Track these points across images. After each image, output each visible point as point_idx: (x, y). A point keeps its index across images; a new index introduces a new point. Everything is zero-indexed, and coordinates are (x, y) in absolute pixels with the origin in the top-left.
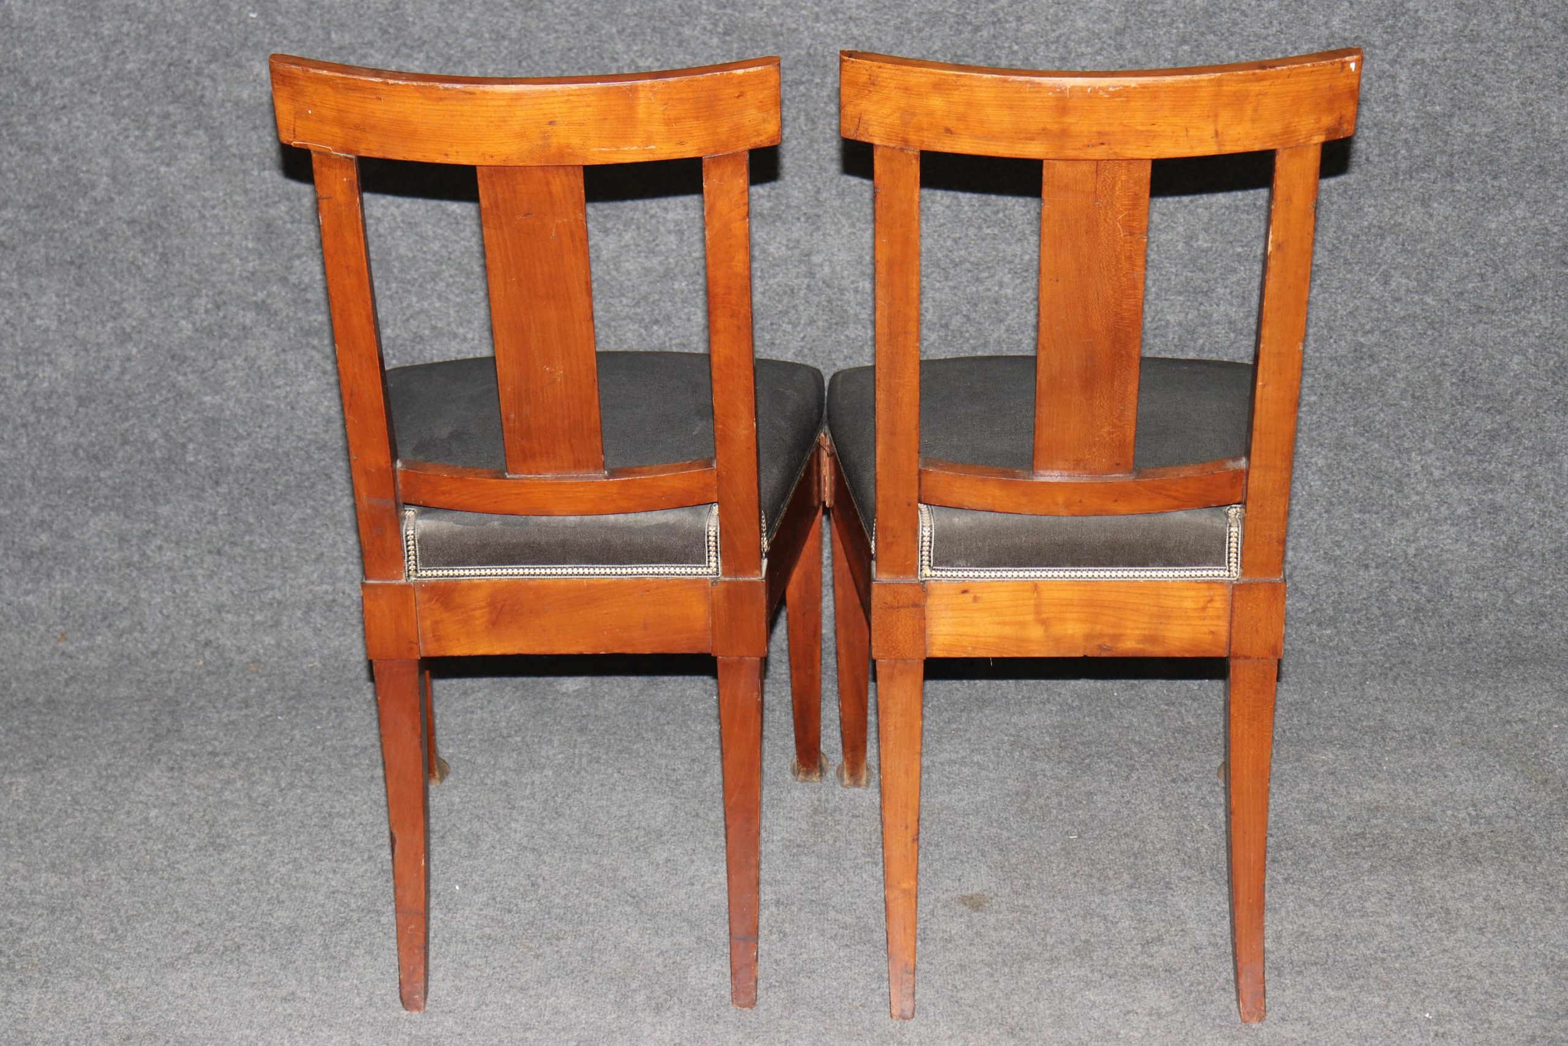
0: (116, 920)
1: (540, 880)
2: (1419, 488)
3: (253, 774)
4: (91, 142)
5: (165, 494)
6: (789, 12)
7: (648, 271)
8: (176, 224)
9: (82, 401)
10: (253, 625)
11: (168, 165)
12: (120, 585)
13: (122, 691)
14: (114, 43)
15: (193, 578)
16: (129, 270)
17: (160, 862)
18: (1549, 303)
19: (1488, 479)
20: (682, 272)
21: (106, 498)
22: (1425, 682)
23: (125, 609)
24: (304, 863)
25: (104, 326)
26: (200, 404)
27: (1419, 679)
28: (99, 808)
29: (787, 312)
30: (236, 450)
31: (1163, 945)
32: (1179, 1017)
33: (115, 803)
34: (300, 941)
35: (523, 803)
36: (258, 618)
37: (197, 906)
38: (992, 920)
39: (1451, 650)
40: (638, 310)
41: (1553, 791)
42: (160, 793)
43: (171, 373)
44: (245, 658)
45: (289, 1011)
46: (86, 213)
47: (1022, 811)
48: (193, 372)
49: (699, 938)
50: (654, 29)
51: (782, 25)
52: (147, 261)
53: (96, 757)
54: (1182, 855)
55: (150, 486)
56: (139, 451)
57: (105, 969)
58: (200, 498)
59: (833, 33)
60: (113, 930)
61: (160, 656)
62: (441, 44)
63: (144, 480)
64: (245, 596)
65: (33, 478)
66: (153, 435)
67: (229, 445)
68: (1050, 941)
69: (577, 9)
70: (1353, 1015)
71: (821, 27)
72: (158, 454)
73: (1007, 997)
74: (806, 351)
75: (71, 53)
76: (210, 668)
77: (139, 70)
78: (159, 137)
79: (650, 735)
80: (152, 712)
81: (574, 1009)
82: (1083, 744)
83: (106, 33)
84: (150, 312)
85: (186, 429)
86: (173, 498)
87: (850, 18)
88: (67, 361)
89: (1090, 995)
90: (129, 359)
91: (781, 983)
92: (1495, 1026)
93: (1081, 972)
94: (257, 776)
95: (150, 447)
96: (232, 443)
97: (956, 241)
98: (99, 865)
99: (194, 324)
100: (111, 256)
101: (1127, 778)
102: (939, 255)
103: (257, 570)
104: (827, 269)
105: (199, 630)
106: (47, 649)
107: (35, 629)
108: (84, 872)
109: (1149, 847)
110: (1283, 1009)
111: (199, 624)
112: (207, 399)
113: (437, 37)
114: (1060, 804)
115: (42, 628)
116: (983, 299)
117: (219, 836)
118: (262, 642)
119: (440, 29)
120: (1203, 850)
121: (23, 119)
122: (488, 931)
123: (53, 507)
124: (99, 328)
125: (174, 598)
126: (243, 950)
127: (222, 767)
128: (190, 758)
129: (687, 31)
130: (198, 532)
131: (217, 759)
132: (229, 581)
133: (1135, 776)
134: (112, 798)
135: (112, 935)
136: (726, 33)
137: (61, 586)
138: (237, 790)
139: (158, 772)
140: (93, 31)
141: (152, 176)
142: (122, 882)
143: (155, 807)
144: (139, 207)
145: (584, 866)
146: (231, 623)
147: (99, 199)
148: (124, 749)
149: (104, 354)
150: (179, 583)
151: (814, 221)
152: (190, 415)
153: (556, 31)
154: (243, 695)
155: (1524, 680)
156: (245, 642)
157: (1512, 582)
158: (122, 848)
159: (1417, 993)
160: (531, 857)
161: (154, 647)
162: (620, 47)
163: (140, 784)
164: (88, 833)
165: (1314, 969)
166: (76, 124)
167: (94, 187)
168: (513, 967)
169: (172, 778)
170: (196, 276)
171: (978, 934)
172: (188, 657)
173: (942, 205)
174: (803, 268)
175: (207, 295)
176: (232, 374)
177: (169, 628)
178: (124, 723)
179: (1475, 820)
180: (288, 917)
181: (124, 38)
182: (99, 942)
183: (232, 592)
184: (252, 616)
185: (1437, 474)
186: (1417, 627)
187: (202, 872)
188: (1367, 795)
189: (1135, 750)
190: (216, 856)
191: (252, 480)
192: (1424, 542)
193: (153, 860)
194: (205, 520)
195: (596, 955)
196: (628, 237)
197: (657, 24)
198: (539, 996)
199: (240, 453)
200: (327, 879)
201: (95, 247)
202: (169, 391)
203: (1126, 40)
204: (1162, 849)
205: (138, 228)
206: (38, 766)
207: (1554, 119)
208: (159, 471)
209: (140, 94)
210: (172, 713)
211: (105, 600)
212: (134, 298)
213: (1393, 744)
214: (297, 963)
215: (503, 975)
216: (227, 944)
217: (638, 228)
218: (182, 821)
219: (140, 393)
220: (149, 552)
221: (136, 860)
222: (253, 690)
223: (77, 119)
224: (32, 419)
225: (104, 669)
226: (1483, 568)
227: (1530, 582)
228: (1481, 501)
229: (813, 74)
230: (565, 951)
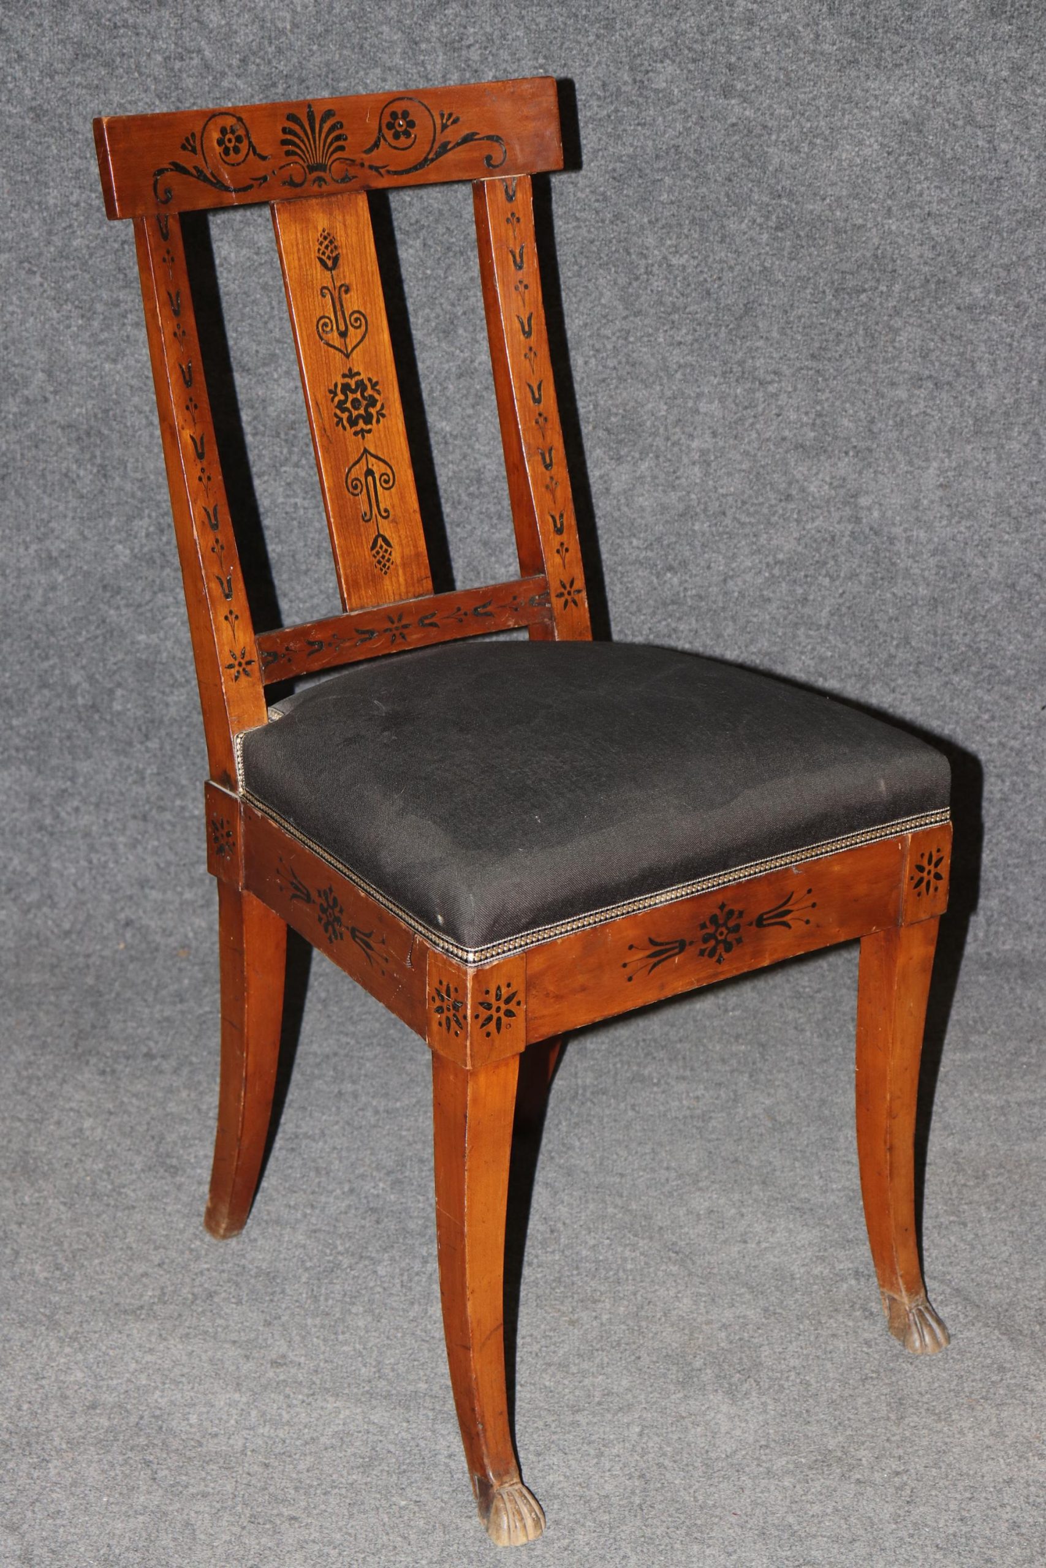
0: (60, 1254)
1: (560, 1225)
3: (199, 1083)
4: (26, 330)
5: (86, 748)
6: (855, 204)
7: (664, 508)
8: (120, 432)
10: (181, 904)
11: (115, 361)
12: (29, 852)
13: (34, 976)
14: (60, 214)
15: (113, 847)
16: (62, 485)
17: (104, 1186)
20: (705, 510)
21: (17, 750)
23: (33, 880)
24: (274, 1194)
25: (27, 548)
26: (133, 643)
28: (23, 1116)
29: (825, 563)
30: (170, 699)
33: (42, 1110)
34: (283, 1292)
36: (188, 896)
37: (155, 1242)
40: (650, 554)
42: (93, 1099)
43: (101, 606)
44: (172, 941)
45: (282, 1377)
46: (14, 414)
48: (127, 606)
49: (766, 1310)
50: (693, 221)
51: (846, 220)
52: (82, 473)
53: (12, 1053)
55: (69, 737)
56: (59, 696)
57: (53, 1314)
58: (126, 754)
59: (907, 231)
60: (58, 1267)
61: (74, 936)
62: (441, 230)
63: (62, 730)
64: (172, 869)
66: (76, 677)
67: (163, 693)
69: (603, 194)
71: (893, 225)
72: (80, 701)
74: (844, 610)
75: (10, 224)
76: (133, 953)
77: (88, 247)
78: (107, 327)
79: (662, 1054)
80: (71, 1002)
83: (51, 202)
84: (82, 534)
85: (115, 672)
86: (95, 753)
87: (929, 214)
90: (53, 588)
91: (877, 1372)
94: (205, 1085)
95: (72, 692)
96: (167, 690)
97: (1032, 485)
98: (33, 1185)
99: (132, 550)
100: (41, 466)
102: (1012, 502)
103: (187, 841)
104: (876, 514)
105: (118, 907)
108: (15, 1193)
111: (117, 901)
112: (142, 637)
113: (437, 221)
117: (168, 1155)
118: (191, 925)
119: (440, 212)
124: (22, 550)
125: (91, 869)
126: (216, 1299)
127: (161, 1072)
128: (123, 1060)
129: (732, 225)
130: (122, 794)
131: (155, 1063)
132: (155, 852)
134: (37, 1105)
135: (58, 1273)
136: (777, 229)
138: (183, 1102)
139: (87, 1075)
140: (37, 199)
141: (95, 373)
142: (62, 1208)
143: (89, 1115)
144: (78, 410)
146: (155, 901)
147: (31, 397)
148: (44, 1045)
149: (25, 580)
150: (97, 852)
151: (865, 456)
152: (120, 656)
153: (577, 219)
154: (176, 986)
156: (171, 924)
158: (57, 1166)
161: (67, 926)
162: (651, 241)
163: (68, 1088)
164: (14, 1146)
166: (10, 308)
167: (26, 383)
168: (545, 1337)
169: (104, 1082)
170: (139, 494)
172: (106, 938)
173: (1019, 442)
174: (848, 511)
175: (150, 516)
176: (173, 609)
177: (84, 903)
178: (41, 1014)
180: (264, 1260)
181: (73, 208)
182: (42, 1281)
183: (158, 865)
184: (181, 894)
187: (153, 1198)
190: (169, 1179)
191: (188, 735)
193: (94, 1183)
194: (130, 780)
195: (644, 1324)
196: (644, 466)
197: (697, 215)
198: (584, 1373)
199: (176, 703)
200: (305, 1215)
201: (22, 455)
202: (98, 627)
205: (74, 435)
208: (80, 720)
209: (87, 276)
210: (95, 1005)
211: (10, 868)
212: (65, 516)
214: (284, 1319)
216: (196, 1290)
217: (657, 457)
218: (123, 1133)
219: (63, 629)
220: (63, 814)
221: (74, 1181)
222: (186, 982)
223: (11, 303)
225: (9, 949)
229: (878, 281)
230: (605, 1317)
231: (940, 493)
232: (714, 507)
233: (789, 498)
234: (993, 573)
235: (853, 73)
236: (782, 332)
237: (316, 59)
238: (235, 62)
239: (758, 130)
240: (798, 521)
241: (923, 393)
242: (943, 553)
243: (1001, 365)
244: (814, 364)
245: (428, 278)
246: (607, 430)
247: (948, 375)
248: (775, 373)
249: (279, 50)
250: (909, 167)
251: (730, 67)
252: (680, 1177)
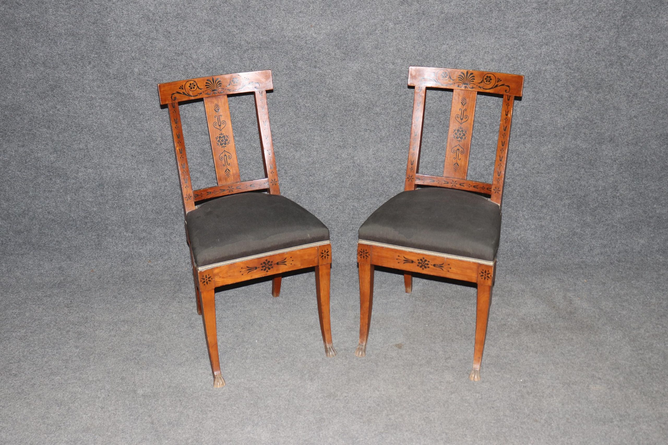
0: (165, 349)
1: (279, 339)
2: (522, 221)
4: (156, 128)
6: (348, 91)
7: (308, 162)
9: (154, 197)
12: (165, 247)
13: (166, 277)
17: (177, 332)
18: (557, 171)
19: (540, 218)
21: (161, 223)
22: (522, 276)
23: (166, 254)
25: (159, 177)
27: (521, 275)
28: (160, 314)
29: (347, 173)
31: (451, 359)
32: (455, 383)
33: (164, 313)
35: (274, 315)
37: (187, 346)
38: (404, 352)
39: (529, 266)
41: (556, 310)
42: (176, 309)
46: (154, 147)
47: (413, 317)
49: (323, 359)
50: (310, 96)
51: (346, 95)
53: (159, 298)
54: (456, 331)
57: (163, 364)
59: (360, 97)
60: (165, 353)
61: (176, 267)
65: (141, 218)
68: (420, 358)
70: (502, 381)
71: (357, 95)
72: (174, 212)
73: (408, 376)
74: (352, 183)
76: (189, 271)
79: (310, 293)
80: (174, 284)
81: (289, 380)
82: (429, 296)
88: (150, 187)
89: (431, 376)
90: (166, 186)
92: (539, 383)
93: (429, 369)
98: (161, 332)
101: (441, 307)
104: (358, 161)
106: (146, 264)
107: (142, 259)
108: (156, 334)
109: (447, 329)
110: (483, 379)
114: (423, 315)
115: (144, 259)
116: (402, 169)
117: (192, 323)
120: (462, 329)
121: (138, 123)
122: (265, 355)
123: (147, 226)
129: (319, 96)
133: (443, 306)
134: (163, 311)
137: (149, 247)
139: (175, 303)
142: (167, 338)
143: (175, 314)
145: (291, 335)
148: (166, 296)
149: (160, 185)
151: (355, 148)
155: (549, 275)
157: (546, 246)
158: (166, 327)
159: (518, 374)
160: (277, 332)
161: (174, 264)
162: (300, 101)
163: (171, 307)
165: (492, 366)
166: (152, 123)
167: (156, 140)
168: (272, 367)
169: (179, 305)
171: (400, 356)
172: (183, 267)
174: (352, 161)
177: (178, 259)
178: (166, 288)
179: (535, 320)
182: (161, 356)
185: (526, 217)
186: (520, 259)
187: (187, 335)
188: (507, 311)
189: (443, 298)
192: (523, 235)
193: (174, 331)
195: (295, 363)
196: (303, 152)
198: (279, 375)
201: (157, 156)
203: (442, 99)
204: (451, 329)
206: (144, 301)
207: (559, 122)
210: (179, 285)
211: (161, 251)
213: (514, 296)
215: (269, 370)
217: (306, 150)
218: (182, 318)
221: (170, 331)
224: (141, 202)
225: (161, 271)
226: (538, 242)
227: (551, 246)
228: (538, 224)
229: (355, 108)
230: (286, 361)
231: (373, 156)
232: (320, 161)
233: (338, 158)
234: (387, 174)
235: (345, 62)
236: (333, 120)
237: (219, 64)
238: (200, 66)
239: (323, 75)
240: (340, 164)
241: (367, 133)
242: (375, 169)
243: (385, 126)
244: (341, 127)
245: (248, 111)
246: (293, 144)
247: (373, 129)
248: (332, 130)
249: (210, 62)
250: (360, 82)
251: (315, 61)
252: (309, 326)
